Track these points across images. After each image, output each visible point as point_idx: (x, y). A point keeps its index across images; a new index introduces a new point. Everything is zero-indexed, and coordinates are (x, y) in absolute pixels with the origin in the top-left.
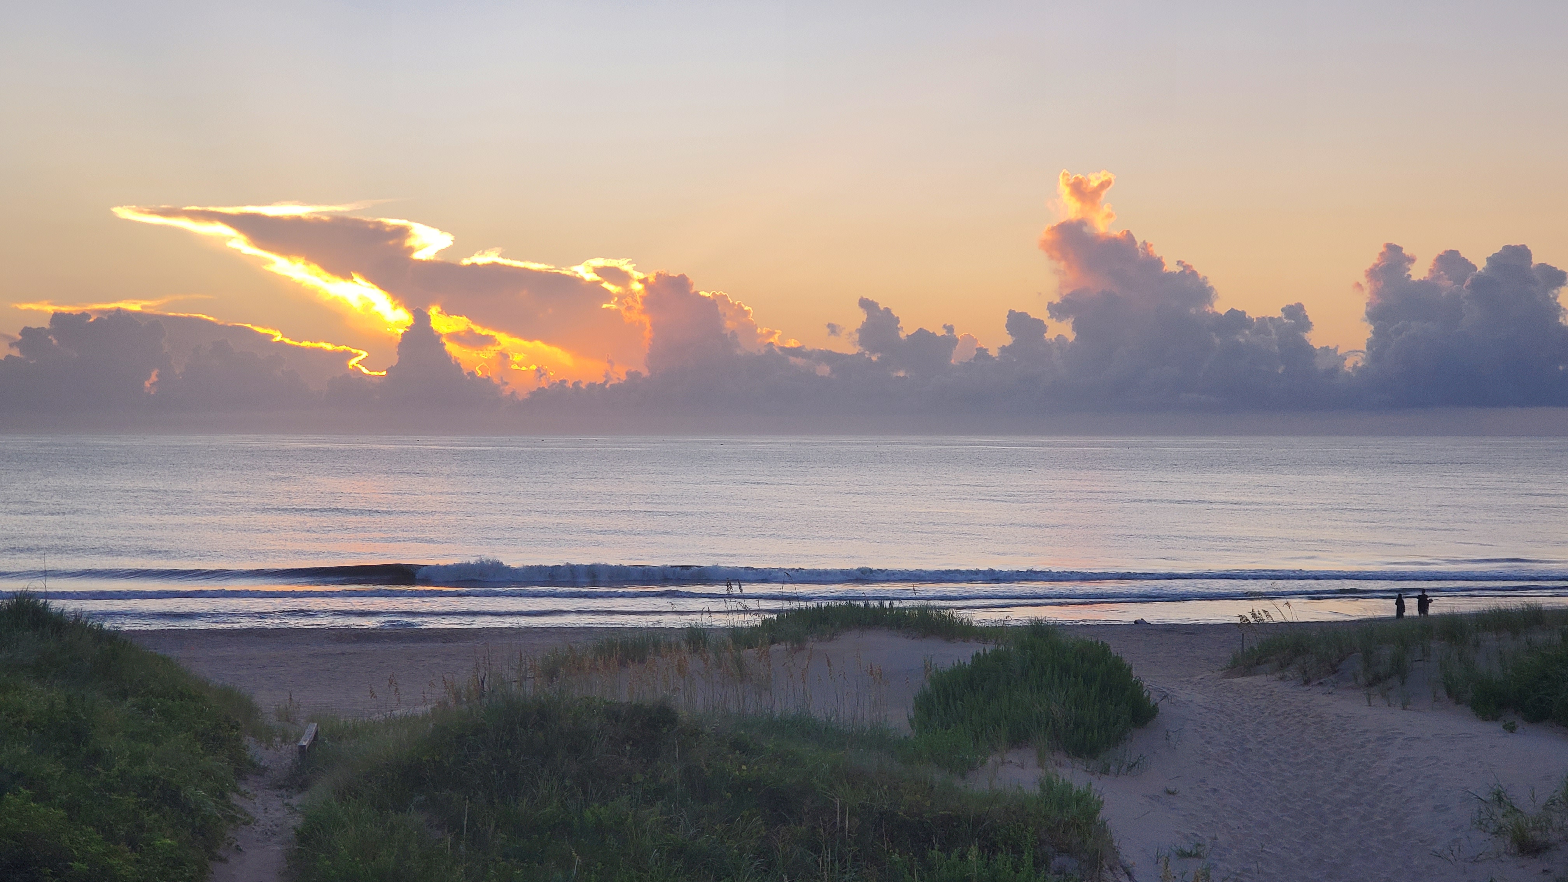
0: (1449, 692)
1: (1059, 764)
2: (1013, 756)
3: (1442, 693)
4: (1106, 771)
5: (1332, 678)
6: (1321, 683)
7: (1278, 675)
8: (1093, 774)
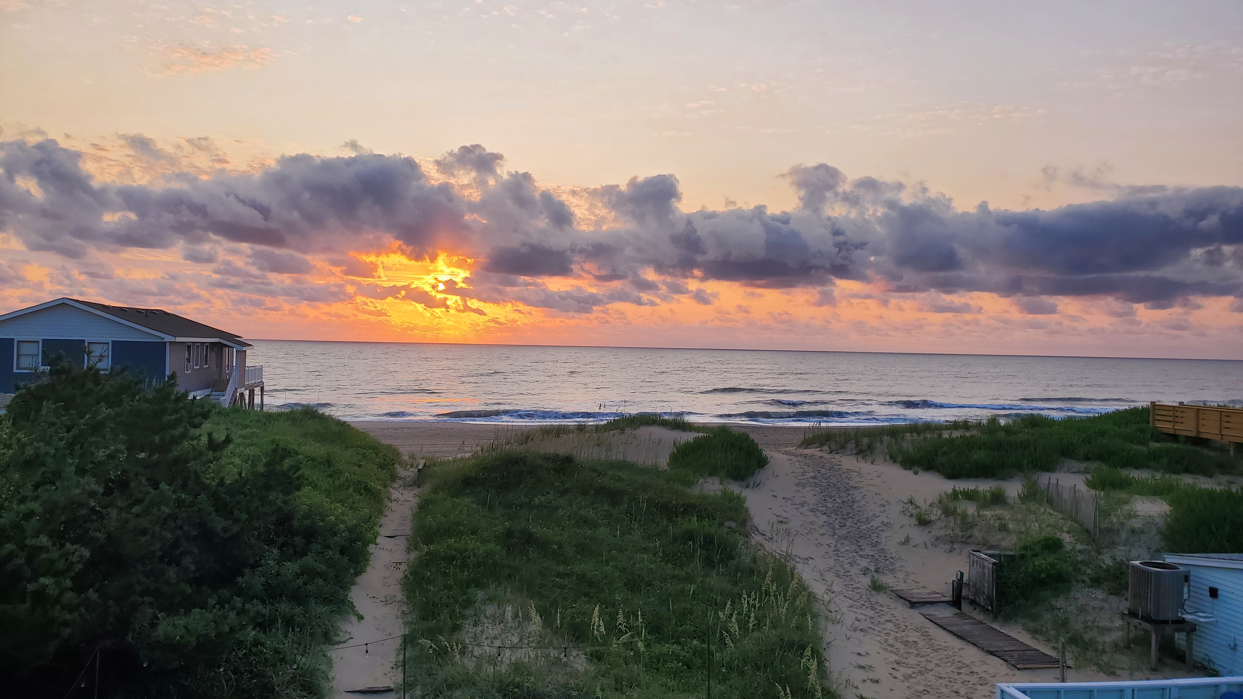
0: (891, 457)
1: (729, 483)
2: (710, 480)
3: (888, 457)
4: (748, 486)
5: (842, 450)
6: (837, 453)
7: (819, 449)
8: (742, 487)
